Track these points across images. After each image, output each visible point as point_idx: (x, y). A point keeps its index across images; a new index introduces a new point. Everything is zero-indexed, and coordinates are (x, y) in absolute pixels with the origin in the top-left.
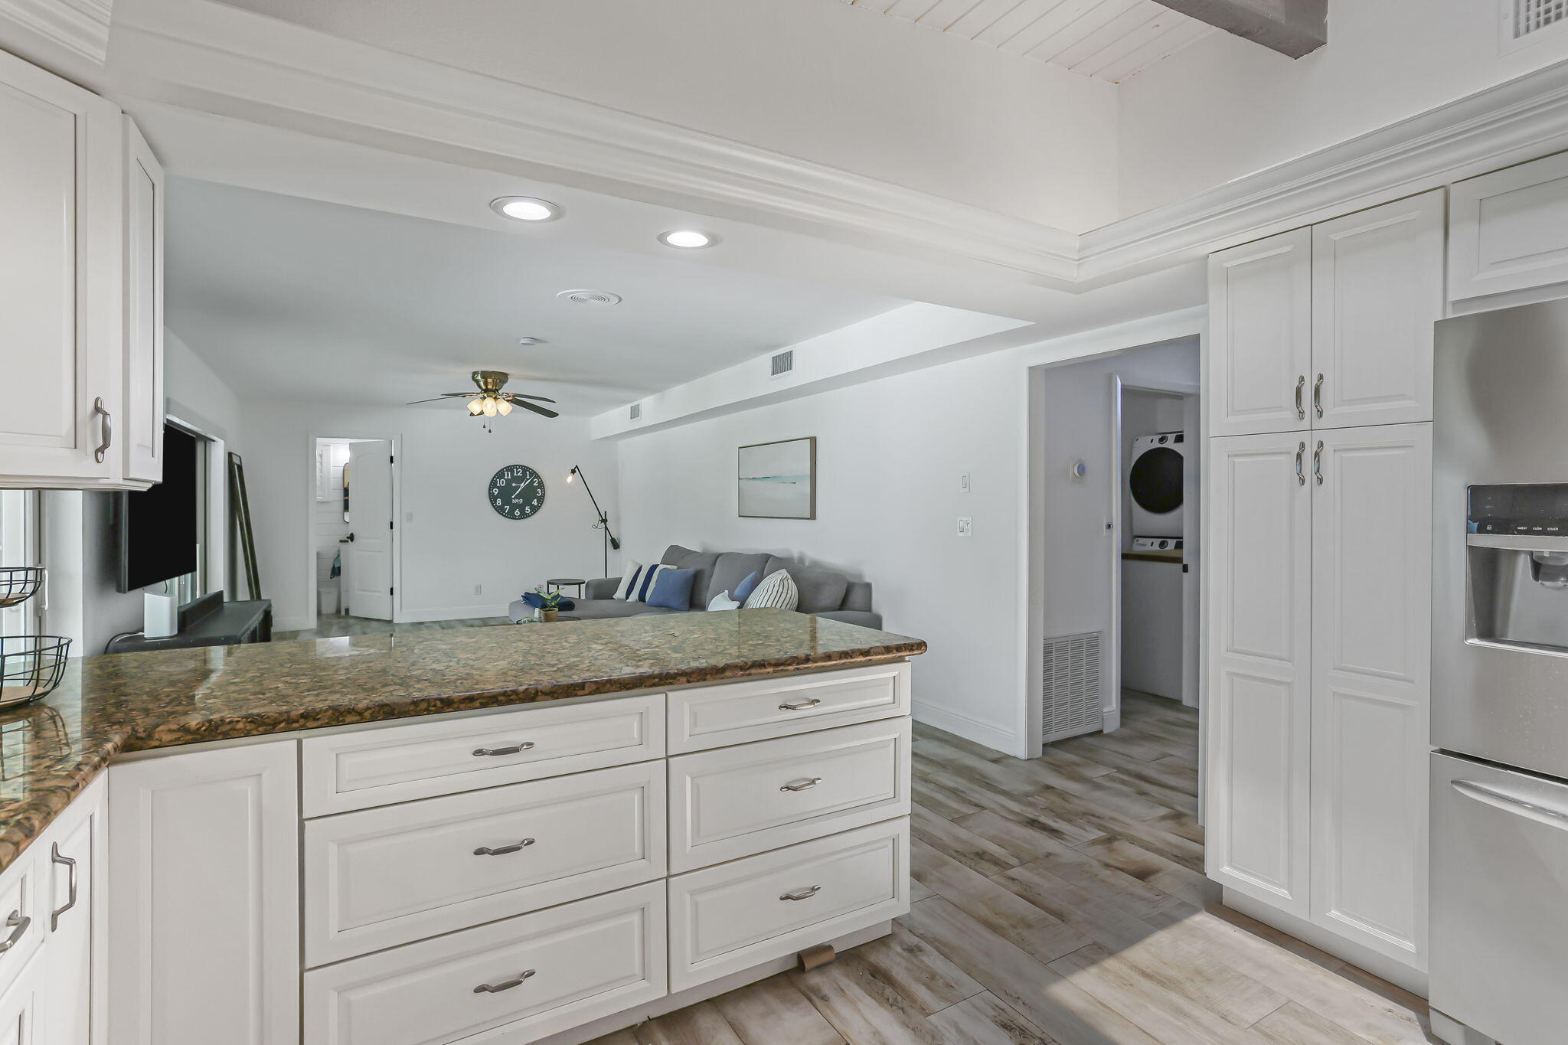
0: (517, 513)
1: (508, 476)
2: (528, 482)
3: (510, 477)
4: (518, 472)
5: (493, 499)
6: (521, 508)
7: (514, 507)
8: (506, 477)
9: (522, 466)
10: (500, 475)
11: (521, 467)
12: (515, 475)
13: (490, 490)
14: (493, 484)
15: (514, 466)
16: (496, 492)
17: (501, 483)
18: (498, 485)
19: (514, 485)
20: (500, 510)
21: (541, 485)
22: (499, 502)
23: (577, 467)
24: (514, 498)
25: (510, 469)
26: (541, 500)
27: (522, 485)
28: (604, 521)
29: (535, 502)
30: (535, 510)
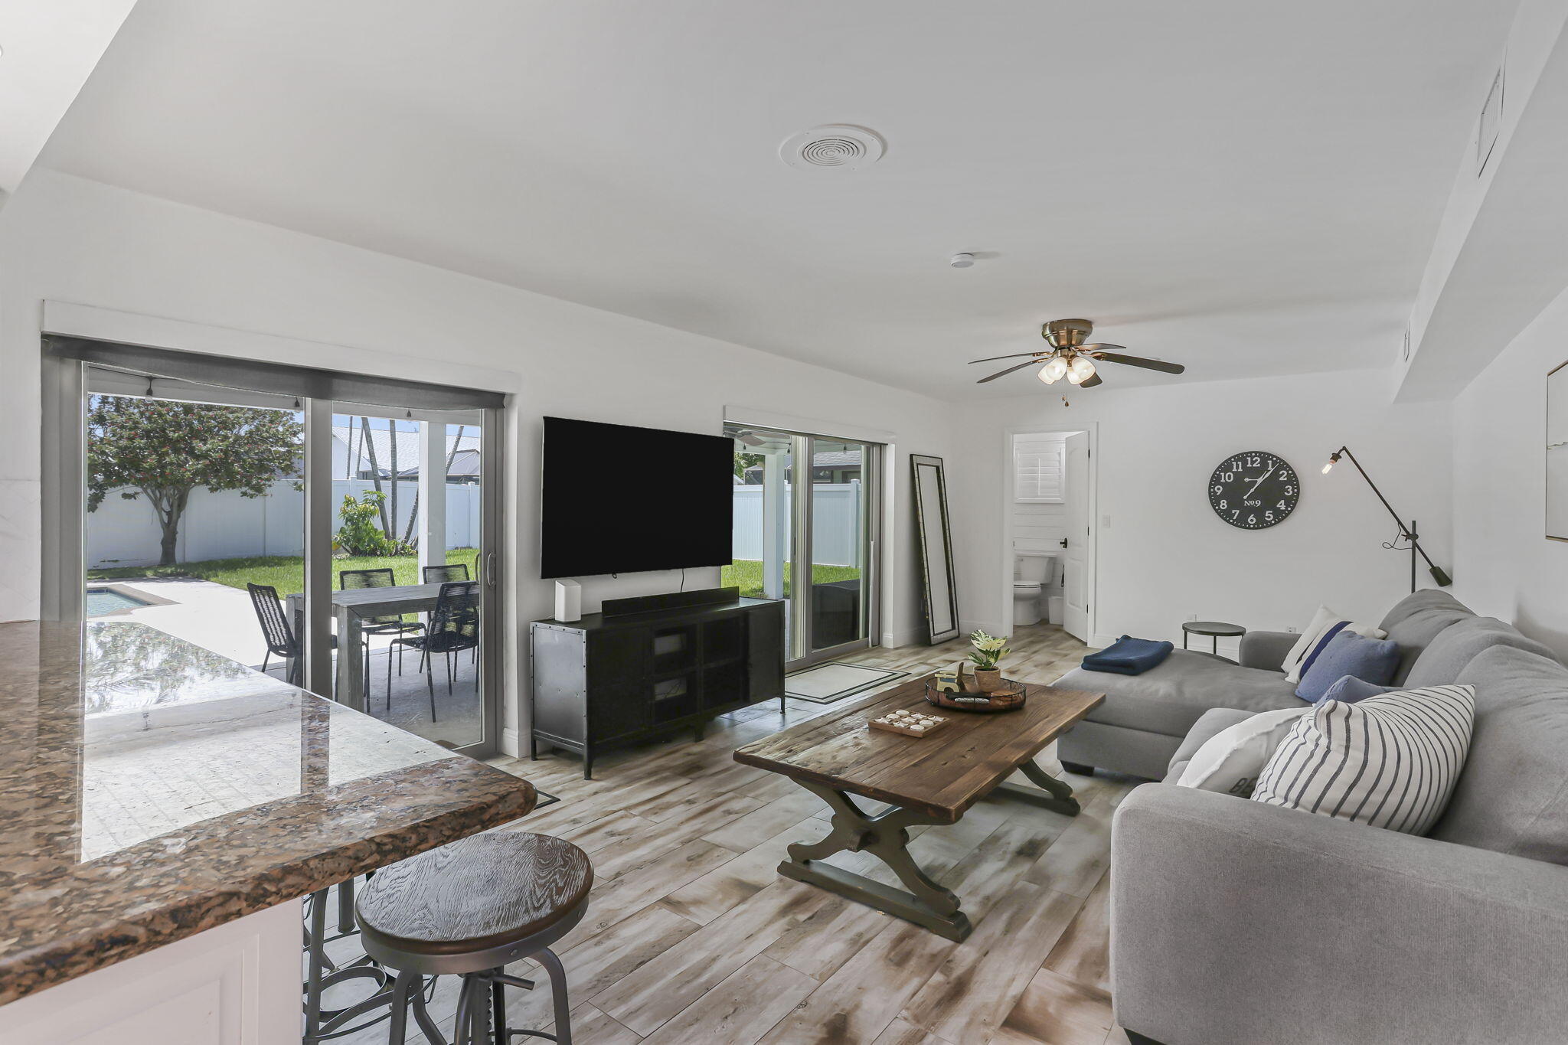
0: (1252, 519)
1: (1237, 467)
2: (1270, 472)
3: (1240, 470)
4: (1253, 462)
5: (1214, 500)
6: (1259, 513)
7: (1246, 512)
8: (1235, 470)
9: (1260, 453)
10: (1226, 466)
11: (1258, 454)
12: (1249, 465)
13: (1210, 488)
14: (1215, 480)
15: (1247, 453)
16: (1219, 490)
17: (1227, 478)
18: (1223, 480)
19: (1247, 480)
20: (1225, 516)
21: (1293, 480)
22: (1224, 504)
23: (1344, 448)
24: (1247, 500)
25: (1242, 457)
26: (1292, 502)
27: (1260, 480)
28: (1412, 536)
29: (1282, 505)
30: (1280, 517)
